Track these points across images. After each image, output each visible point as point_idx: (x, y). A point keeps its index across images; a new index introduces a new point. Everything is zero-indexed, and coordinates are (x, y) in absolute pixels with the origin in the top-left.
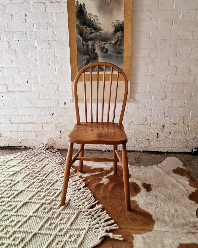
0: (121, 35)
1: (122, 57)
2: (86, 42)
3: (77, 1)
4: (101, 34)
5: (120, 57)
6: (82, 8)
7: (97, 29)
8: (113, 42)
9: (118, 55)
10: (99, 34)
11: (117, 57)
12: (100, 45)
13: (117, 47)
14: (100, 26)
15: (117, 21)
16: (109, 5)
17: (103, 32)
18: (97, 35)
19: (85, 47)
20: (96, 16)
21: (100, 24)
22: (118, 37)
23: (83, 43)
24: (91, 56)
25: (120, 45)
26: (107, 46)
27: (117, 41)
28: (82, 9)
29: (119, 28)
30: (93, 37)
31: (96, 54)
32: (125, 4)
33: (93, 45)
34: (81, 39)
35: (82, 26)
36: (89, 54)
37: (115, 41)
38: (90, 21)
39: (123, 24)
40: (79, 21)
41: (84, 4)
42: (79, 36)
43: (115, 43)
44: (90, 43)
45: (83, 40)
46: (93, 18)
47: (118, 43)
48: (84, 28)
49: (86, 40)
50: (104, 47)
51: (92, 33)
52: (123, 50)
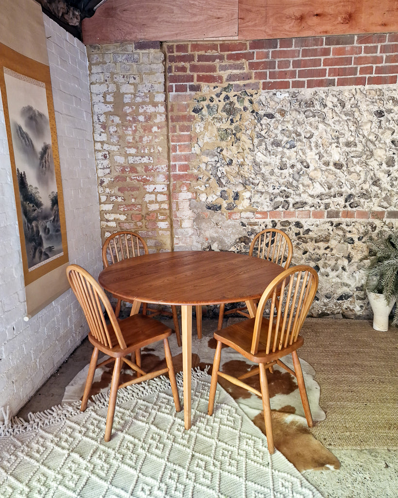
0: (57, 209)
1: (60, 235)
2: (31, 224)
3: (18, 169)
4: (42, 211)
5: (59, 235)
6: (23, 177)
7: (38, 205)
8: (52, 218)
9: (57, 233)
10: (40, 211)
11: (57, 236)
12: (43, 225)
13: (56, 223)
14: (41, 200)
15: (52, 192)
16: (45, 174)
17: (43, 207)
18: (38, 212)
19: (30, 230)
20: (36, 188)
21: (41, 198)
22: (55, 212)
23: (28, 225)
24: (37, 241)
25: (58, 221)
26: (49, 225)
27: (55, 218)
28: (23, 180)
29: (55, 201)
30: (36, 215)
31: (41, 238)
32: (56, 173)
33: (37, 227)
34: (26, 221)
35: (25, 203)
36: (34, 240)
37: (53, 217)
38: (31, 195)
39: (57, 196)
40: (22, 196)
41: (24, 172)
42: (24, 217)
43: (54, 219)
44: (34, 224)
45: (28, 222)
46: (34, 191)
47: (56, 219)
48: (27, 205)
49: (30, 221)
50: (46, 227)
51: (35, 210)
52: (60, 227)
